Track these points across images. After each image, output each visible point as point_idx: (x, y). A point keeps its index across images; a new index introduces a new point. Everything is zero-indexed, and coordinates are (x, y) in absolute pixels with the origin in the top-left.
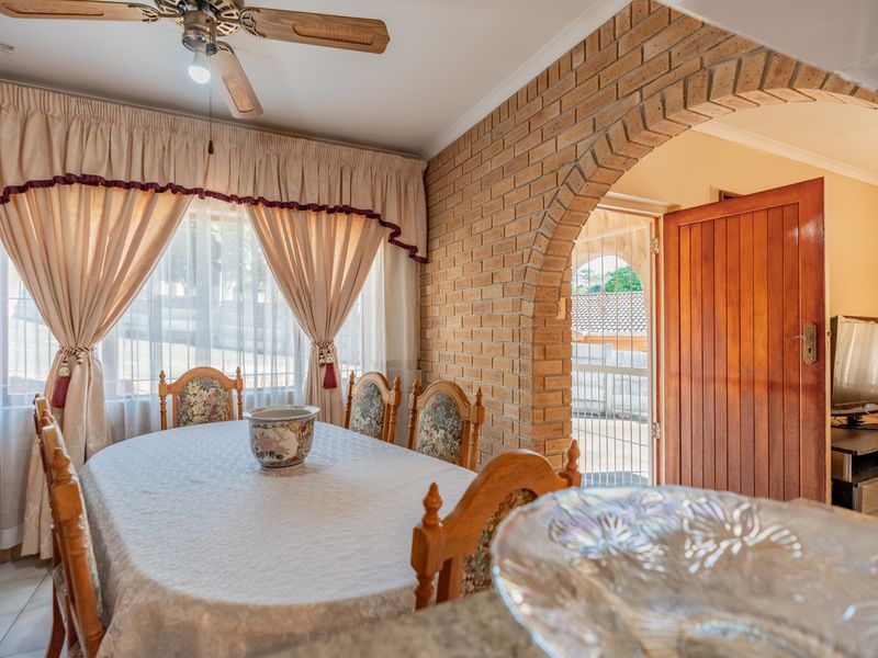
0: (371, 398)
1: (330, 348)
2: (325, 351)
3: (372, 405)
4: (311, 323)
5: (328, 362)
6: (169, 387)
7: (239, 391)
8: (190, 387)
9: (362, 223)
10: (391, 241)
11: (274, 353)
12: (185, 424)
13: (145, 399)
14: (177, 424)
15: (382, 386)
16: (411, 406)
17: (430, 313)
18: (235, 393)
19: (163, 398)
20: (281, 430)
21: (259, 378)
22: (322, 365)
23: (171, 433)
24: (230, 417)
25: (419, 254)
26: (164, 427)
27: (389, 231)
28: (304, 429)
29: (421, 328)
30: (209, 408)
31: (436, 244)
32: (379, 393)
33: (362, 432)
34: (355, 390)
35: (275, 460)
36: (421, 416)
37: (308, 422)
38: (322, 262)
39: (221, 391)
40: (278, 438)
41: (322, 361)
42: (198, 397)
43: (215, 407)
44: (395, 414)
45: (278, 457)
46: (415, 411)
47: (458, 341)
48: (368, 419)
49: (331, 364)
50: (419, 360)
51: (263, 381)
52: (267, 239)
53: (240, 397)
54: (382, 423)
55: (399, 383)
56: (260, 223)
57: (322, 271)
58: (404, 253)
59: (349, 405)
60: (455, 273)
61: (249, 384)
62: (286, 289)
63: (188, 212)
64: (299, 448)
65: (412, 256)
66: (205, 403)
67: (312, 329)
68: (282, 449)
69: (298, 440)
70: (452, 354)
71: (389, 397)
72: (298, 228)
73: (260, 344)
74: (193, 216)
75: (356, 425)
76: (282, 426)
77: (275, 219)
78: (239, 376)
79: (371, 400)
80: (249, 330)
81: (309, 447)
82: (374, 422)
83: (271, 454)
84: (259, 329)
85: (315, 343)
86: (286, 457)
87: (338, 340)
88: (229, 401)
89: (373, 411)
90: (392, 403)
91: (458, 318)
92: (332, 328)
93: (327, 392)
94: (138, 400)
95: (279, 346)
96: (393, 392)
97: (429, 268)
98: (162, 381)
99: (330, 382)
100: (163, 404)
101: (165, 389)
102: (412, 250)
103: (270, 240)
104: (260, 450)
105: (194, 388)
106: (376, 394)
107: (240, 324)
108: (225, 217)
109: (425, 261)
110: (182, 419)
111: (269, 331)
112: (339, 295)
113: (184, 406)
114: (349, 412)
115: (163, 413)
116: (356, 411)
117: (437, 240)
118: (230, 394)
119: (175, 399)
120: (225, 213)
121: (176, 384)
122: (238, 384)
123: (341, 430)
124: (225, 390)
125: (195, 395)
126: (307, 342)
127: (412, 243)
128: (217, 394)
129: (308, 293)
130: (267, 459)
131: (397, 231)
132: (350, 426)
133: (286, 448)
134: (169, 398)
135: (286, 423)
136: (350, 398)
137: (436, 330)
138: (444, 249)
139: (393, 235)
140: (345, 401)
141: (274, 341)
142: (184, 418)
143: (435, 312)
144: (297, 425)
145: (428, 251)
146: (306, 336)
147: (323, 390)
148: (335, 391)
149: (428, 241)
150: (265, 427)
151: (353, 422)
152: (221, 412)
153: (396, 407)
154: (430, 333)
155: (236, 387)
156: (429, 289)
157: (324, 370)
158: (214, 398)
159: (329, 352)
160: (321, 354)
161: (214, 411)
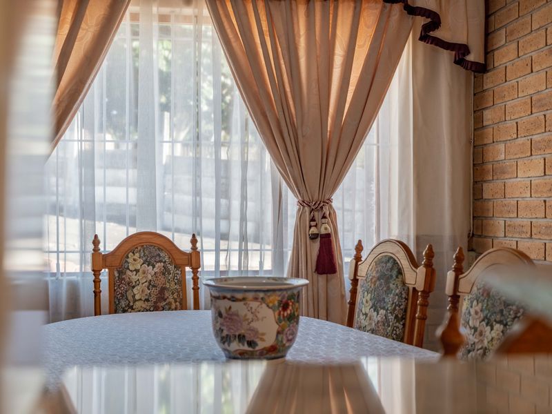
0: (388, 279)
1: (326, 210)
2: (318, 215)
3: (389, 290)
4: (297, 172)
5: (323, 231)
6: (105, 257)
7: (195, 271)
8: (130, 260)
9: (377, 12)
10: (424, 37)
11: (243, 238)
12: (124, 311)
13: (74, 278)
14: (114, 309)
15: (404, 262)
16: (449, 289)
17: (490, 157)
18: (189, 272)
19: (96, 272)
20: (254, 305)
21: (223, 256)
22: (314, 237)
23: (107, 320)
24: (183, 306)
25: (471, 58)
26: (97, 312)
27: (421, 21)
28: (285, 307)
29: (475, 182)
30: (155, 291)
31: (500, 38)
32: (400, 272)
33: (373, 331)
34: (363, 270)
35: (246, 347)
36: (464, 305)
37: (292, 297)
38: (314, 76)
39: (171, 268)
40: (250, 316)
41: (314, 230)
42: (141, 273)
43: (163, 289)
44: (425, 305)
45: (251, 344)
46: (455, 298)
47: (536, 201)
48: (382, 312)
49: (328, 236)
50: (471, 237)
51: (228, 258)
52: (234, 45)
53: (195, 279)
54: (403, 318)
55: (430, 254)
56: (224, 20)
57: (315, 91)
58: (445, 57)
59: (354, 292)
60: (532, 83)
61: (208, 261)
62: (261, 118)
63: (127, 13)
64: (278, 333)
65: (460, 61)
66: (151, 285)
67: (299, 182)
68: (255, 332)
69: (278, 321)
70: (526, 222)
71: (415, 278)
72: (279, 24)
73: (223, 224)
74: (135, 17)
75: (365, 323)
76: (256, 299)
77: (247, 14)
78: (194, 248)
79: (387, 282)
80: (209, 202)
81: (294, 334)
82: (391, 317)
83: (241, 338)
84: (223, 201)
85: (303, 203)
86: (261, 345)
87: (338, 200)
88: (182, 282)
89: (390, 299)
90: (420, 287)
91: (538, 160)
92: (330, 182)
93: (322, 279)
94: (65, 279)
95: (250, 227)
96: (422, 270)
97: (489, 80)
98: (96, 250)
99: (326, 263)
100: (97, 282)
101: (100, 260)
102: (461, 52)
103: (238, 46)
104: (225, 333)
105: (135, 262)
106: (395, 273)
107: (197, 193)
108: (177, 17)
109: (481, 69)
110: (120, 303)
111: (236, 204)
112: (339, 128)
113: (124, 287)
114: (353, 304)
115: (97, 293)
116: (364, 301)
117: (503, 31)
118: (183, 273)
119: (111, 275)
120: (177, 10)
121: (113, 253)
122: (193, 258)
123: (341, 329)
124: (176, 267)
125: (137, 271)
126: (292, 203)
127: (461, 39)
128: (165, 271)
129: (293, 124)
130: (235, 346)
131: (434, 21)
132: (355, 324)
133: (261, 331)
134: (105, 273)
135: (261, 295)
136: (355, 281)
137: (500, 183)
138: (514, 45)
139: (427, 28)
140: (348, 286)
141: (243, 219)
142: (123, 303)
143: (499, 153)
144: (275, 299)
145: (488, 51)
146: (290, 193)
147: (315, 275)
148: (334, 279)
149: (488, 34)
150: (233, 299)
151: (359, 318)
152: (171, 299)
153: (426, 293)
154: (489, 190)
155: (190, 265)
156: (489, 116)
157: (316, 245)
158: (162, 278)
159: (324, 217)
160: (313, 220)
161: (161, 296)
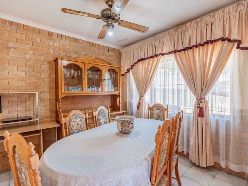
5: (201, 106)
6: (150, 108)
10: (238, 47)
14: (151, 118)
18: (166, 112)
19: (149, 110)
22: (198, 107)
23: (149, 120)
26: (148, 118)
28: (123, 123)
30: (158, 115)
39: (162, 111)
41: (198, 106)
42: (156, 112)
43: (159, 115)
49: (203, 107)
53: (167, 114)
69: (121, 126)
78: (168, 108)
85: (197, 99)
88: (164, 114)
98: (149, 106)
99: (201, 115)
100: (148, 112)
105: (155, 109)
113: (152, 114)
115: (148, 114)
119: (151, 111)
122: (167, 110)
124: (163, 111)
128: (160, 112)
139: (238, 45)
146: (194, 96)
157: (199, 109)
158: (159, 113)
159: (201, 102)
160: (198, 103)
161: (159, 117)
